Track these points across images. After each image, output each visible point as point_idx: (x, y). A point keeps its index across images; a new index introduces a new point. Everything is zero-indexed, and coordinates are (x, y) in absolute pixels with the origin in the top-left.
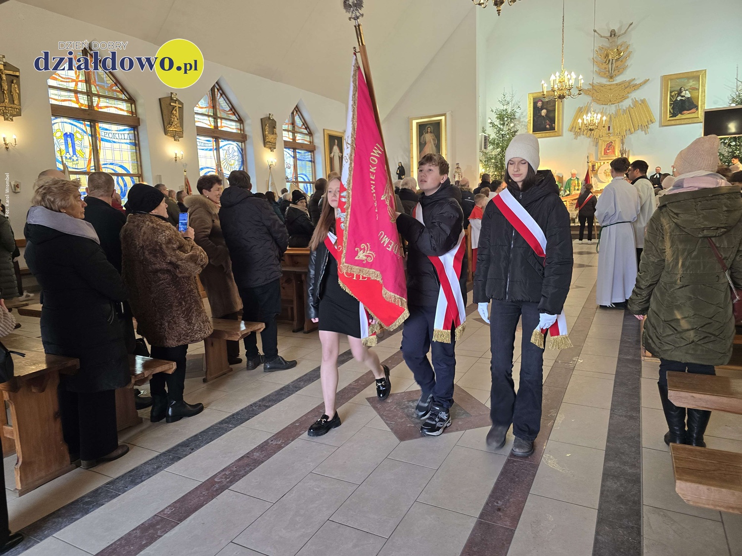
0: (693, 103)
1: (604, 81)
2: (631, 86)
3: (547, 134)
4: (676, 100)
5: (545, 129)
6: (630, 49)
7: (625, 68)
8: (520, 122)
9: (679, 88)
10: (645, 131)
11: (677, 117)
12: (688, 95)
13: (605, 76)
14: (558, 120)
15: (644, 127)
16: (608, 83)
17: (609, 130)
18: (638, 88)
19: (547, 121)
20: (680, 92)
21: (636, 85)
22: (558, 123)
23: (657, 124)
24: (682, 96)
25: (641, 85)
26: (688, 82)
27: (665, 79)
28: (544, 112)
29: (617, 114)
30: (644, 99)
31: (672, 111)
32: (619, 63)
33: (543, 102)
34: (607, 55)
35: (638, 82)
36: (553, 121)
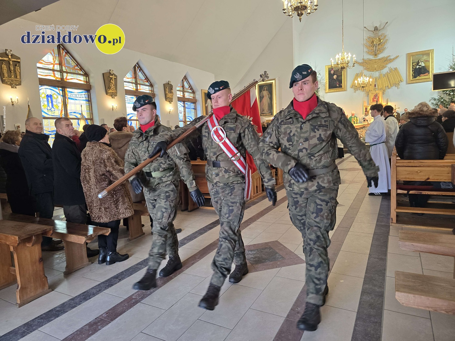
0: (426, 69)
1: (371, 57)
2: (388, 60)
3: (337, 90)
4: (416, 68)
5: (336, 87)
6: (387, 38)
7: (384, 49)
9: (417, 61)
10: (397, 87)
11: (417, 78)
12: (423, 65)
13: (372, 54)
14: (344, 81)
15: (397, 85)
16: (374, 58)
17: (375, 87)
18: (392, 61)
19: (337, 82)
20: (418, 64)
21: (391, 59)
22: (344, 83)
23: (405, 82)
24: (420, 66)
25: (394, 59)
26: (423, 57)
27: (409, 55)
28: (335, 77)
29: (380, 77)
30: (396, 68)
31: (413, 74)
32: (380, 46)
33: (334, 71)
34: (373, 42)
35: (392, 58)
36: (341, 82)
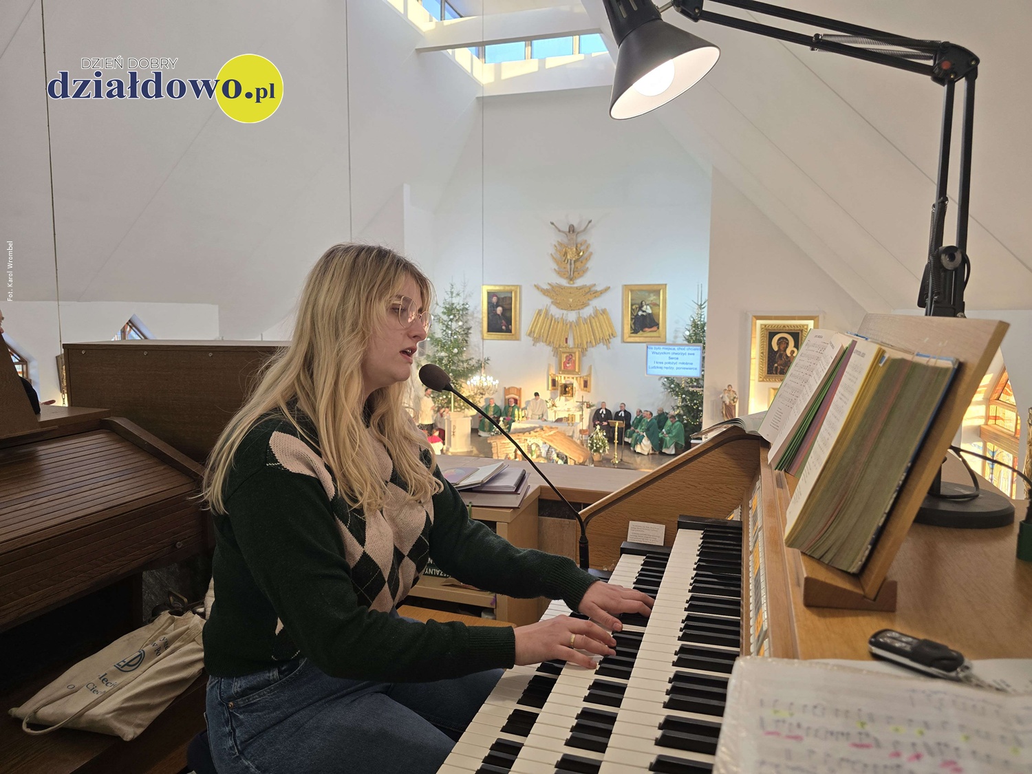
0: (654, 320)
1: (564, 282)
2: (590, 293)
4: (637, 315)
5: (501, 331)
7: (585, 271)
8: (473, 318)
9: (640, 301)
10: (607, 345)
11: (639, 334)
12: (649, 311)
13: (565, 276)
15: (607, 341)
16: (568, 285)
17: (566, 342)
18: (599, 296)
19: (503, 321)
20: (640, 308)
21: (596, 292)
23: (619, 339)
24: (644, 311)
25: (602, 292)
26: (650, 296)
27: (627, 288)
28: (499, 310)
29: (578, 323)
30: (605, 309)
31: (633, 327)
32: (578, 264)
33: (498, 299)
34: (566, 254)
35: (599, 288)
36: (509, 322)
